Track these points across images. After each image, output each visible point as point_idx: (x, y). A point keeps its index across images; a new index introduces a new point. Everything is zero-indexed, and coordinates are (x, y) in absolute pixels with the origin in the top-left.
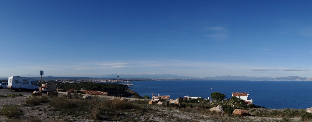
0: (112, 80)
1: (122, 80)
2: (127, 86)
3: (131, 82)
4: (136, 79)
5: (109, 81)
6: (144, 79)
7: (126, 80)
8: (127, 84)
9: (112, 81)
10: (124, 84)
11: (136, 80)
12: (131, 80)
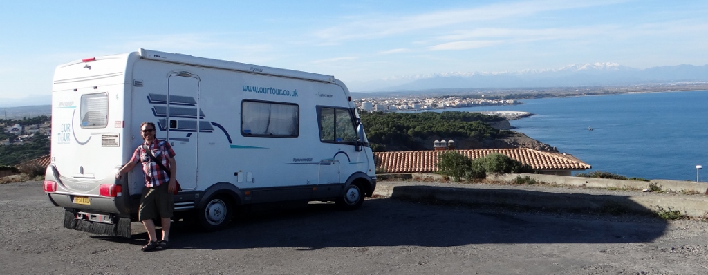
0: (438, 98)
1: (479, 97)
2: (503, 119)
3: (515, 103)
4: (536, 92)
5: (429, 102)
6: (567, 89)
7: (495, 98)
8: (504, 113)
9: (441, 104)
10: (491, 113)
11: (539, 96)
12: (518, 98)
